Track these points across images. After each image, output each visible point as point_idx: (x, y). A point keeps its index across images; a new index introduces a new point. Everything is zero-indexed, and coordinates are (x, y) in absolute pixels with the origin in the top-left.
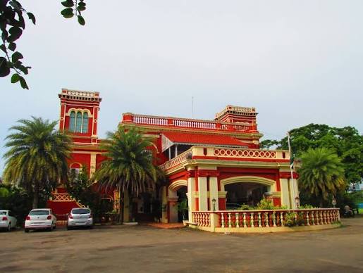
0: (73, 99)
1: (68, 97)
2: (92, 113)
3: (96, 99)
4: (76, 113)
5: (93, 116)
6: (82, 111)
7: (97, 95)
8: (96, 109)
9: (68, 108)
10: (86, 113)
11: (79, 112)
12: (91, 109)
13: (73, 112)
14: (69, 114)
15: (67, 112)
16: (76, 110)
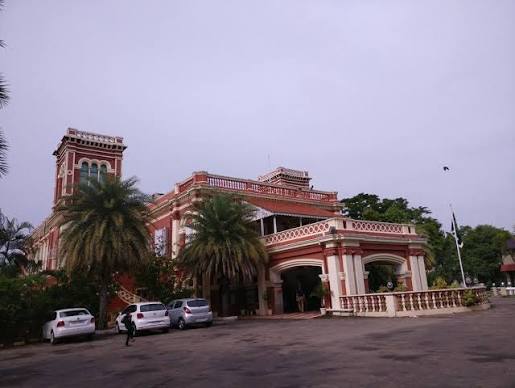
0: (85, 144)
1: (79, 140)
2: (113, 167)
3: (120, 147)
4: (90, 165)
5: (115, 171)
6: (99, 163)
7: (120, 141)
8: (119, 162)
9: (79, 156)
10: (104, 166)
11: (95, 165)
12: (112, 161)
13: (85, 163)
14: (79, 166)
15: (77, 163)
16: (90, 162)
